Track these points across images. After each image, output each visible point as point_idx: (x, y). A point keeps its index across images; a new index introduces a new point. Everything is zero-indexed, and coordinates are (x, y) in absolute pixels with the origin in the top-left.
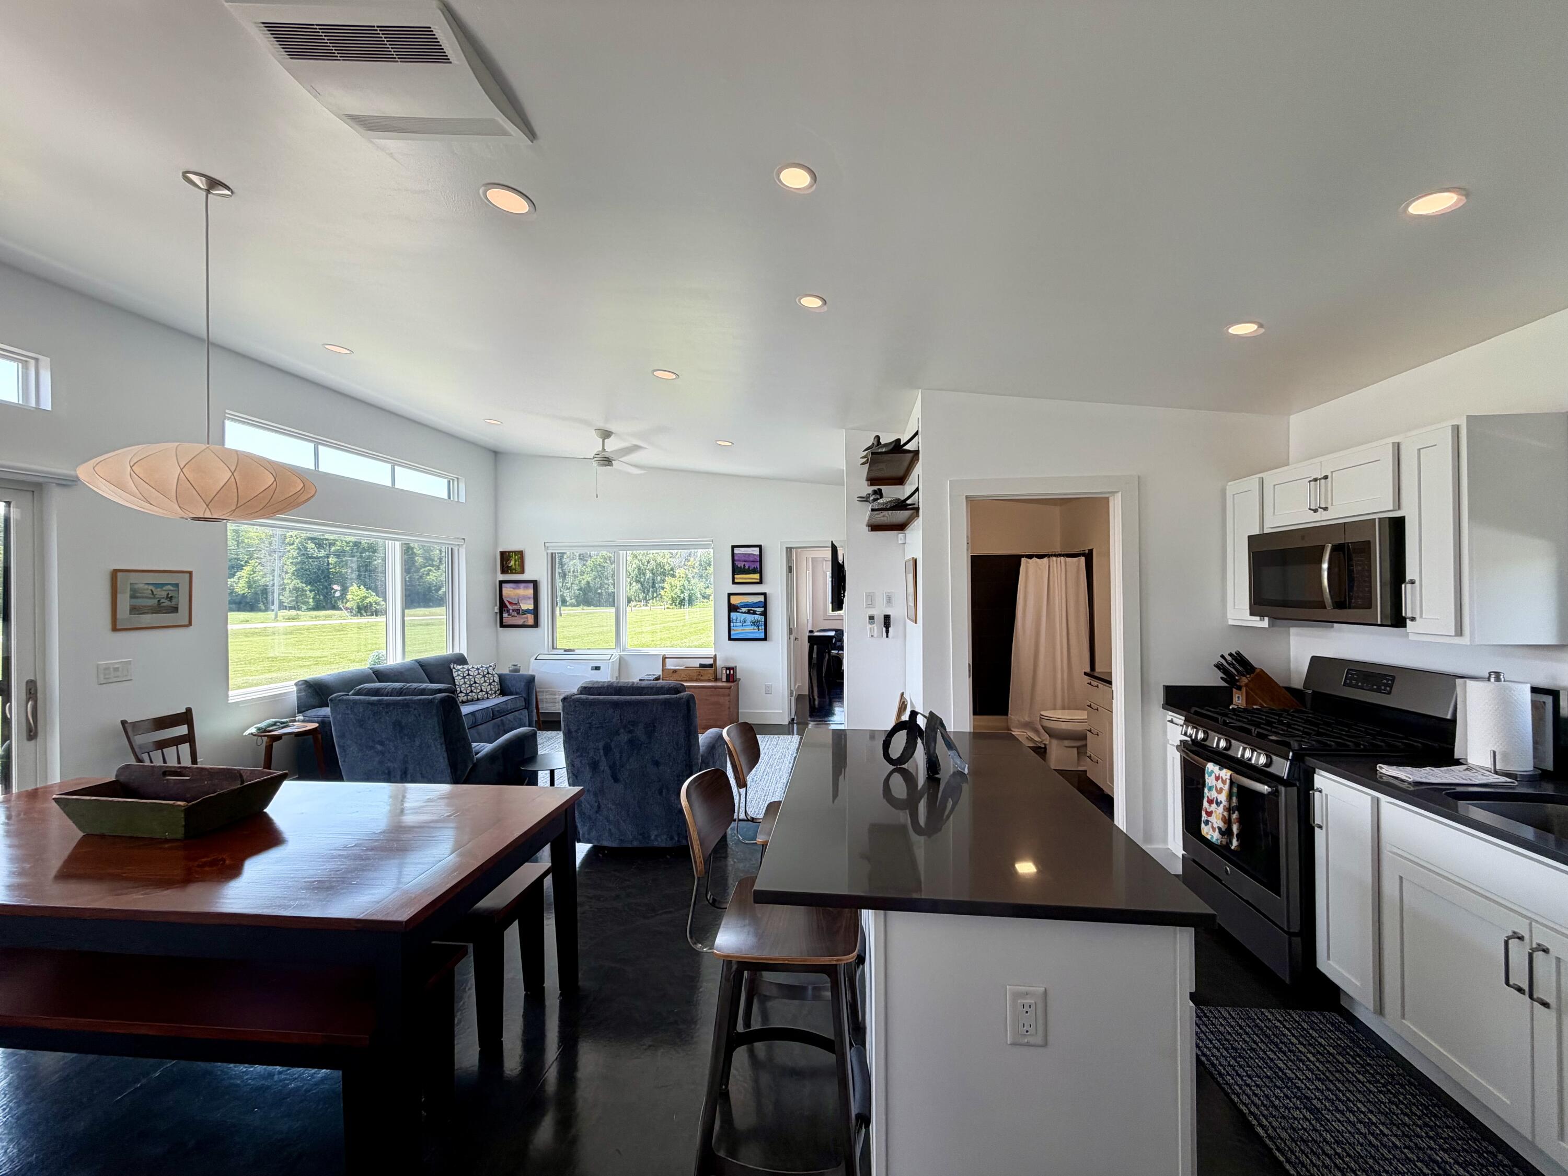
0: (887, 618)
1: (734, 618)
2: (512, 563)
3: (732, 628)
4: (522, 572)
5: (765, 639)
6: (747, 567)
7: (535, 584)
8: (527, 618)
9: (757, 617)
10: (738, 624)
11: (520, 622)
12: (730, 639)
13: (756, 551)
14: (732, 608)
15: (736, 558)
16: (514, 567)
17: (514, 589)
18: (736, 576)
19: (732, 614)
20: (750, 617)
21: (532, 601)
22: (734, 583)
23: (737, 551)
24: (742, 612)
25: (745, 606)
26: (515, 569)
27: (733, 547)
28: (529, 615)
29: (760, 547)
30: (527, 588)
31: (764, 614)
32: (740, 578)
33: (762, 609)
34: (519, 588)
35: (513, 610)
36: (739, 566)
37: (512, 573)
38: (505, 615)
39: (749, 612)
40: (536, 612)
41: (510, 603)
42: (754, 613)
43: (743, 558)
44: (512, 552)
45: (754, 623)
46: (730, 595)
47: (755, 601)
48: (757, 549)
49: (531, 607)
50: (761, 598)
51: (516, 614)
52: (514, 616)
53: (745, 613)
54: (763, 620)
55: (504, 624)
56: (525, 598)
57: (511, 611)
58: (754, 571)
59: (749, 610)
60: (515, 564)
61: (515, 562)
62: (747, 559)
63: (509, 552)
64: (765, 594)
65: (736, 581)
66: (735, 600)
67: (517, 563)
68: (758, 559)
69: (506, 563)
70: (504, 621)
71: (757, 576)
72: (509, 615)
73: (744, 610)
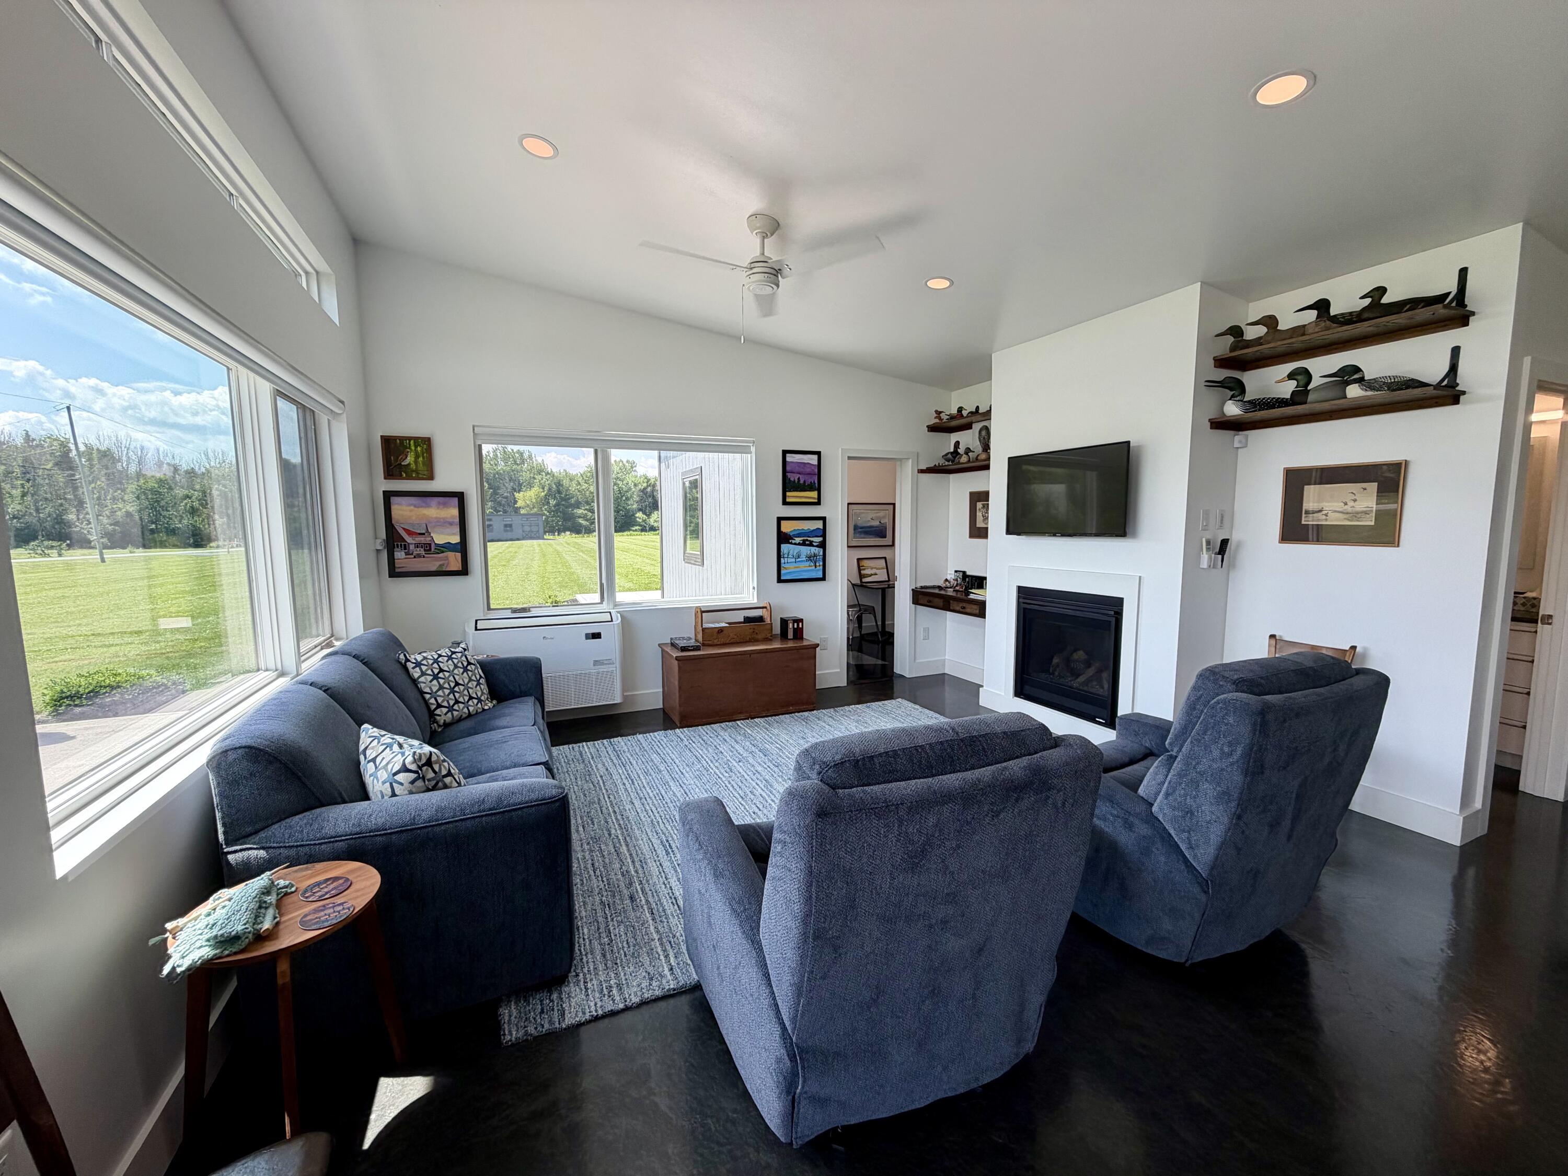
0: (1225, 543)
1: (786, 551)
2: (410, 459)
3: (783, 565)
4: (431, 477)
5: (823, 578)
6: (802, 482)
7: (460, 497)
8: (447, 558)
9: (814, 550)
10: (790, 560)
11: (433, 568)
12: (780, 580)
13: (813, 460)
14: (783, 538)
15: (788, 468)
16: (413, 466)
17: (415, 506)
18: (788, 494)
19: (783, 546)
20: (806, 550)
21: (457, 529)
22: (785, 503)
23: (790, 458)
24: (795, 544)
25: (799, 535)
26: (416, 471)
27: (785, 453)
28: (451, 555)
29: (818, 453)
30: (445, 505)
31: (823, 545)
32: (792, 496)
33: (820, 539)
34: (428, 506)
35: (417, 546)
36: (792, 479)
37: (409, 478)
38: (399, 555)
39: (804, 544)
40: (463, 547)
41: (410, 533)
42: (811, 544)
43: (797, 469)
44: (410, 439)
45: (810, 558)
46: (779, 520)
47: (812, 529)
48: (815, 457)
49: (456, 539)
50: (819, 525)
51: (423, 553)
52: (419, 556)
53: (799, 544)
54: (821, 553)
55: (397, 570)
56: (444, 523)
57: (412, 547)
58: (810, 488)
59: (804, 541)
60: (416, 462)
61: (417, 457)
62: (802, 470)
63: (403, 439)
64: (824, 519)
65: (788, 500)
66: (787, 527)
67: (421, 459)
68: (816, 470)
69: (396, 460)
70: (397, 565)
71: (814, 494)
72: (407, 554)
73: (798, 540)
